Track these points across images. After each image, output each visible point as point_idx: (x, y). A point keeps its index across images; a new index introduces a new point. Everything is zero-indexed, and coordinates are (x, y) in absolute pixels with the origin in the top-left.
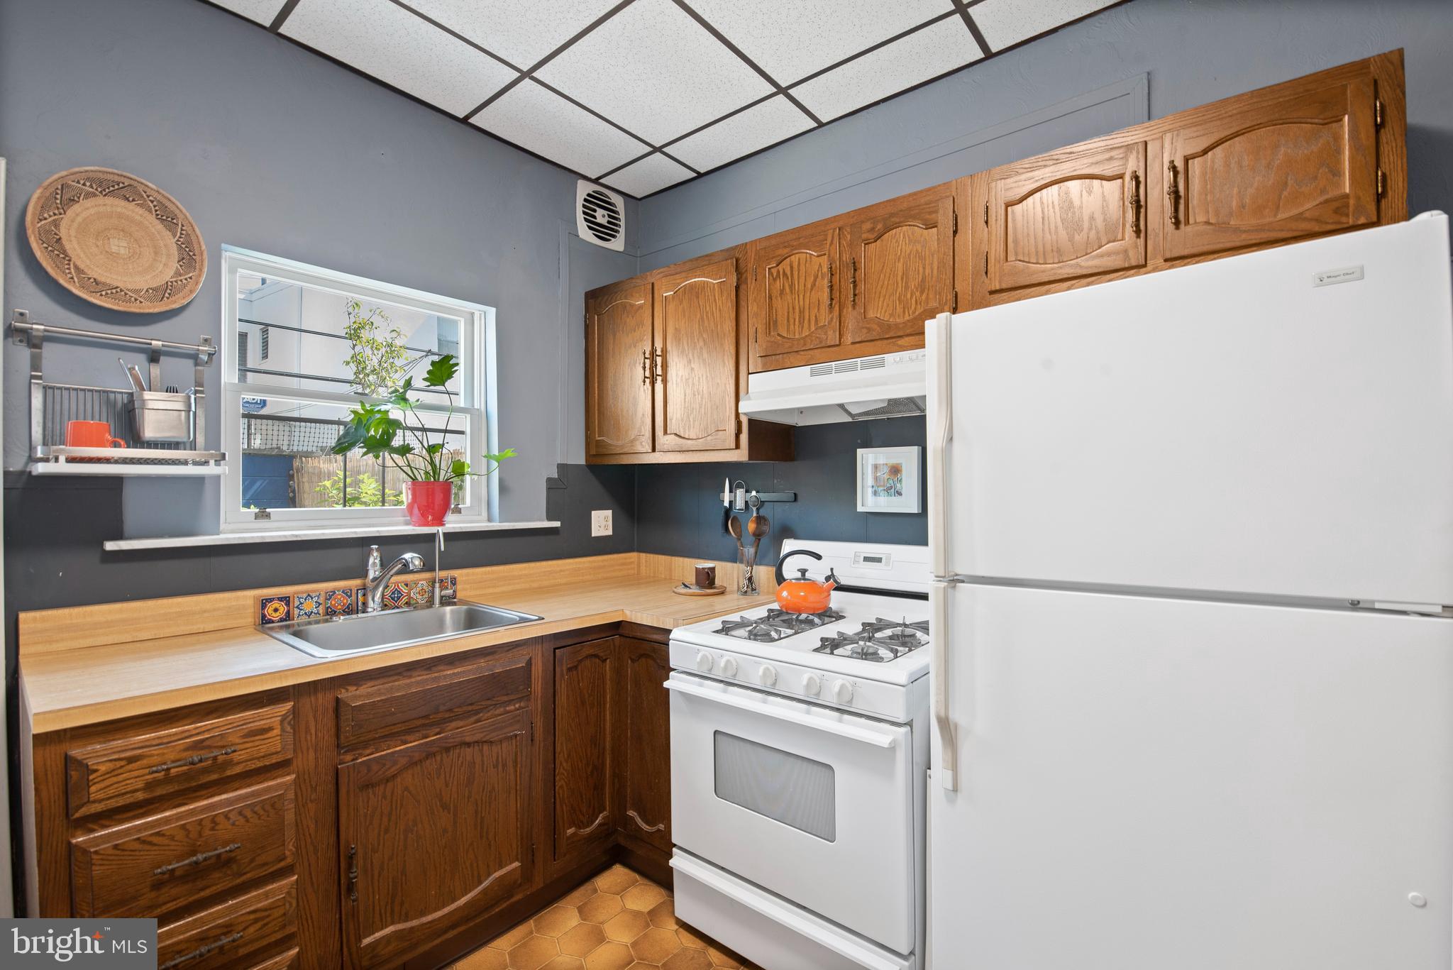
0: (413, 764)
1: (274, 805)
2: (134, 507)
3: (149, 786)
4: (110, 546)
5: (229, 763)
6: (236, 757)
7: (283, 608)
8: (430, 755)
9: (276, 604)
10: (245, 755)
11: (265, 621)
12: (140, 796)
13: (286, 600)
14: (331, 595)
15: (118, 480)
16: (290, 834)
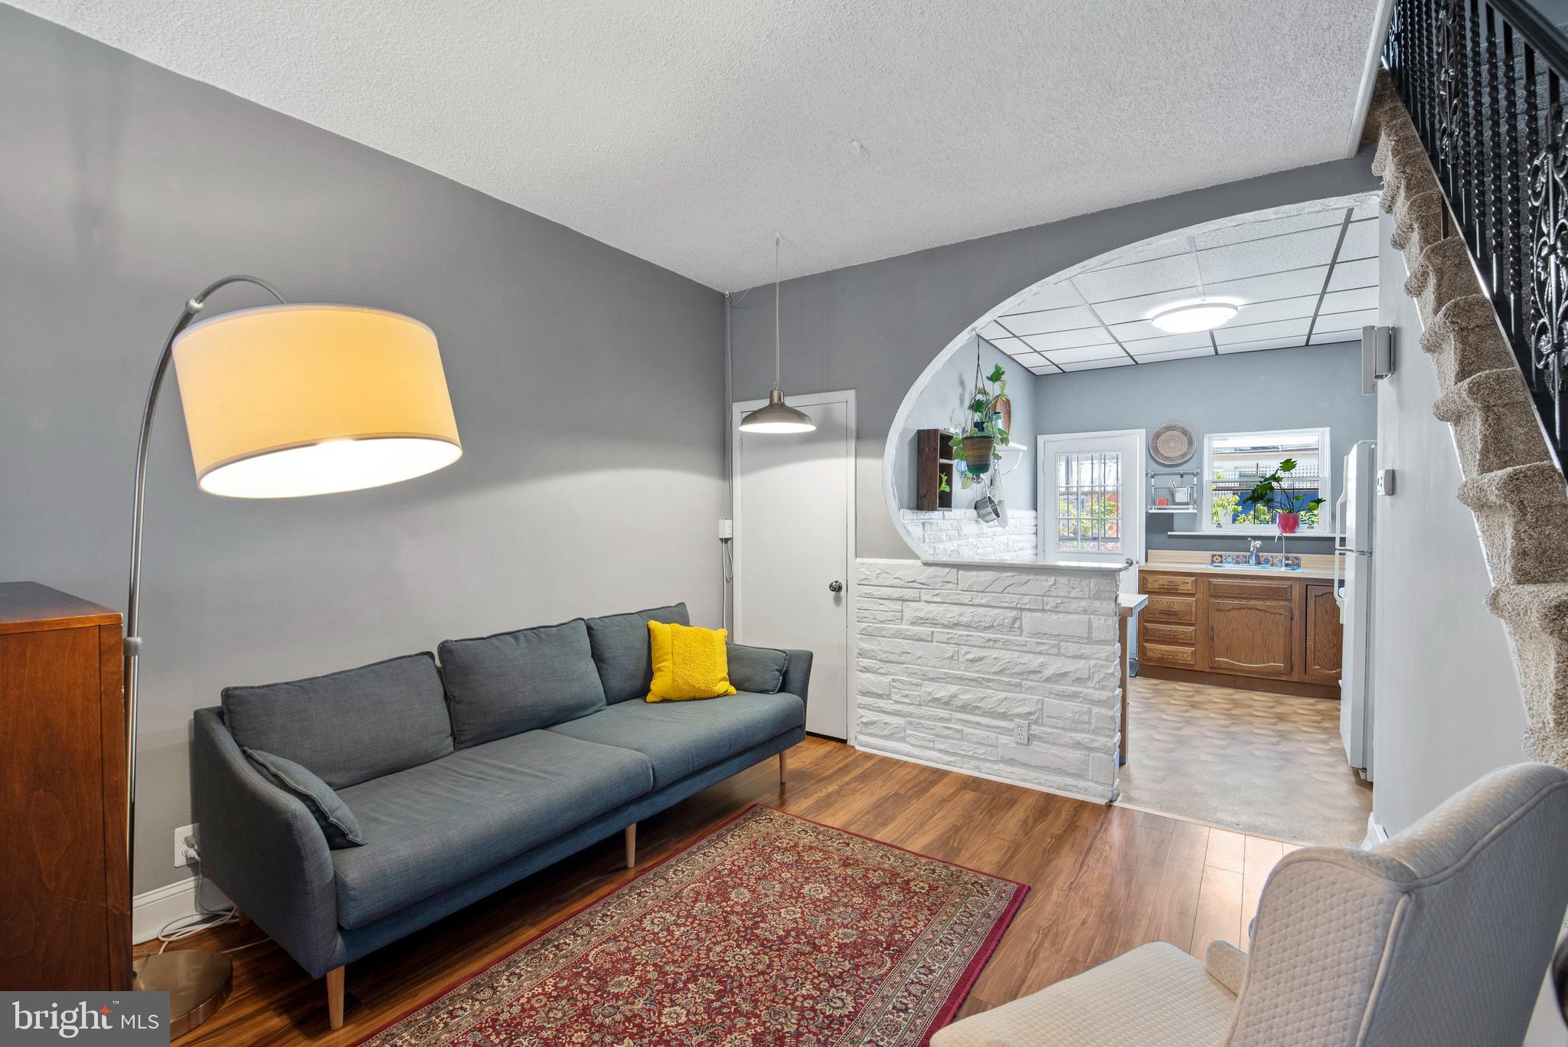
0: (1234, 609)
1: (1189, 604)
2: (1177, 523)
3: (1159, 588)
4: (1169, 533)
5: (1177, 589)
6: (1180, 588)
7: (1220, 559)
8: (1241, 608)
9: (1217, 557)
10: (1182, 588)
11: (1213, 562)
12: (1158, 590)
13: (1221, 556)
14: (1238, 557)
15: (1173, 514)
16: (1194, 615)
